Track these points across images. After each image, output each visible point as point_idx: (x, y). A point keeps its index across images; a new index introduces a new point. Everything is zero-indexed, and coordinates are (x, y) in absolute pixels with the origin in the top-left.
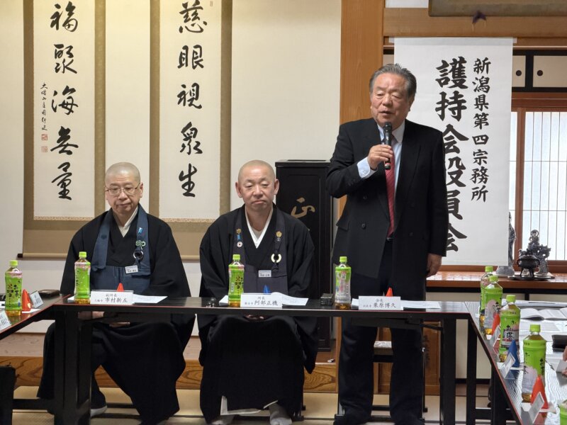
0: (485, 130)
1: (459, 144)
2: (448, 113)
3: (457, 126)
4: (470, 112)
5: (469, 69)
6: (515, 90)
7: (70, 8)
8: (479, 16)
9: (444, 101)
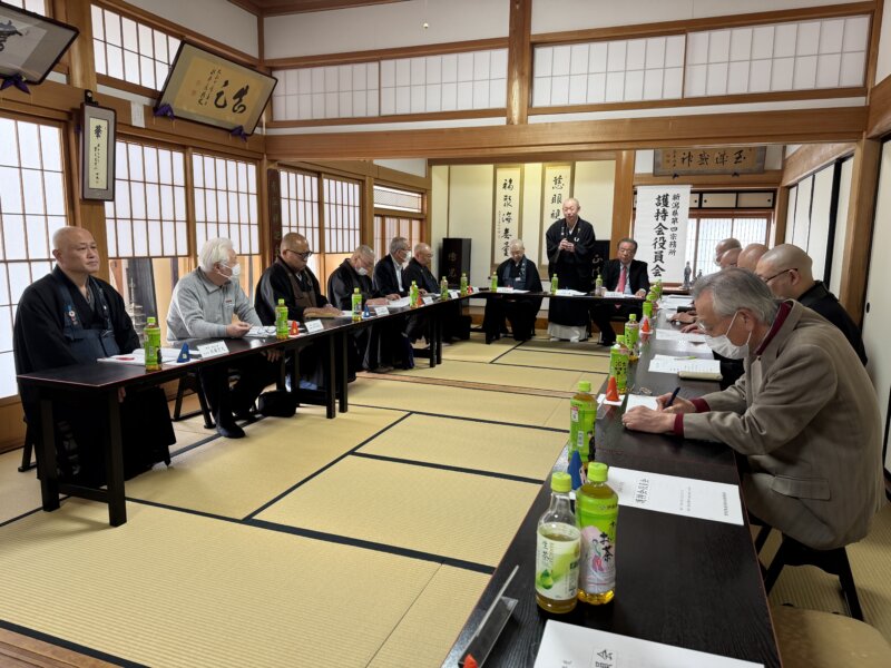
0: (676, 225)
1: (664, 231)
2: (660, 218)
3: (664, 224)
4: (670, 217)
5: (670, 199)
6: (691, 208)
7: (511, 181)
8: (675, 176)
9: (658, 213)
